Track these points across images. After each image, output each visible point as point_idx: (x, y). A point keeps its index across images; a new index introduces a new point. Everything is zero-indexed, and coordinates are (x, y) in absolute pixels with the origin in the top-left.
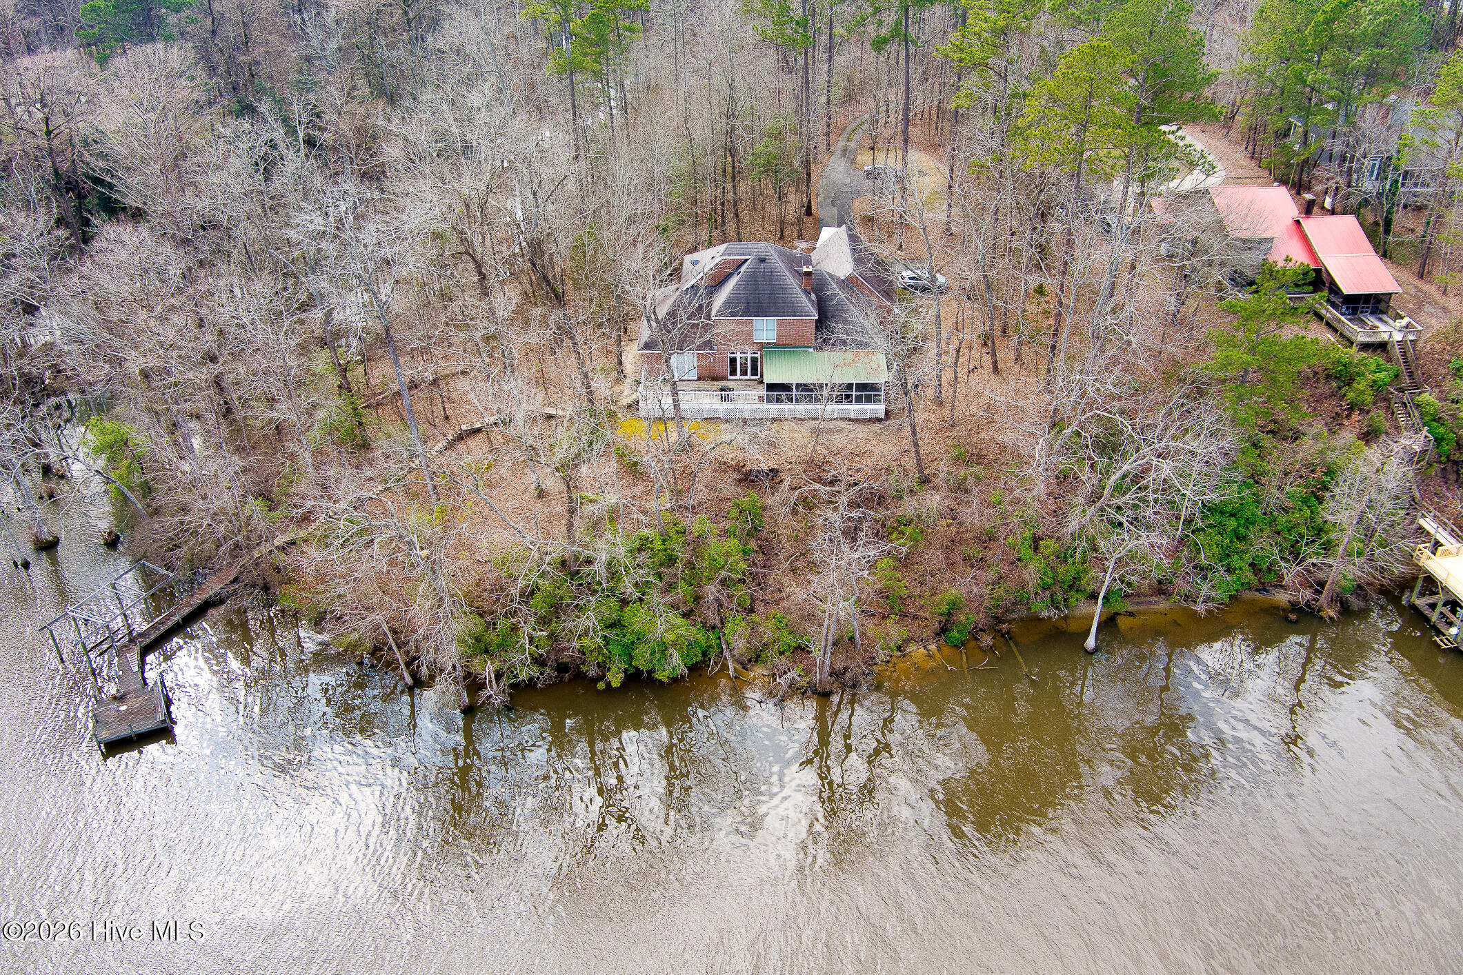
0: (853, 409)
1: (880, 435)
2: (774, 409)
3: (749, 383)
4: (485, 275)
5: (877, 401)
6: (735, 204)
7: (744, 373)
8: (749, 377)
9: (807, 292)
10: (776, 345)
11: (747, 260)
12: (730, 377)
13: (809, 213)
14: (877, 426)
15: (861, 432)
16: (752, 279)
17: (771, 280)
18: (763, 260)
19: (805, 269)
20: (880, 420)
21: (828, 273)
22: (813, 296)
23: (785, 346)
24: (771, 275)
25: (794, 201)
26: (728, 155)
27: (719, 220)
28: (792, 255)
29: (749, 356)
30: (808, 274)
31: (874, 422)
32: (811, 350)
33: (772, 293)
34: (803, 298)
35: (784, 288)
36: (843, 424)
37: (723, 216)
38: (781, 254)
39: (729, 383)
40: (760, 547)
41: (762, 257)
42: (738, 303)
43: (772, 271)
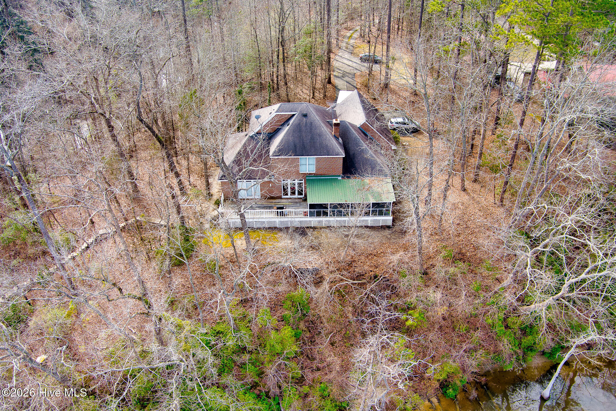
0: (371, 220)
1: (390, 239)
2: (314, 221)
3: (297, 201)
4: (113, 127)
5: (387, 214)
6: (285, 77)
7: (293, 193)
8: (296, 196)
9: (336, 137)
10: (315, 175)
11: (294, 115)
12: (283, 197)
13: (329, 82)
14: (387, 232)
15: (376, 238)
16: (298, 129)
17: (311, 129)
18: (305, 116)
19: (334, 121)
20: (389, 227)
21: (349, 123)
22: (340, 140)
23: (321, 175)
24: (311, 126)
25: (321, 74)
26: (280, 46)
27: (276, 86)
28: (325, 111)
29: (296, 182)
30: (337, 125)
31: (384, 229)
32: (340, 178)
33: (312, 138)
34: (334, 142)
35: (320, 135)
36: (363, 231)
37: (278, 84)
38: (317, 110)
39: (283, 201)
40: (308, 327)
41: (305, 113)
42: (288, 146)
43: (311, 123)
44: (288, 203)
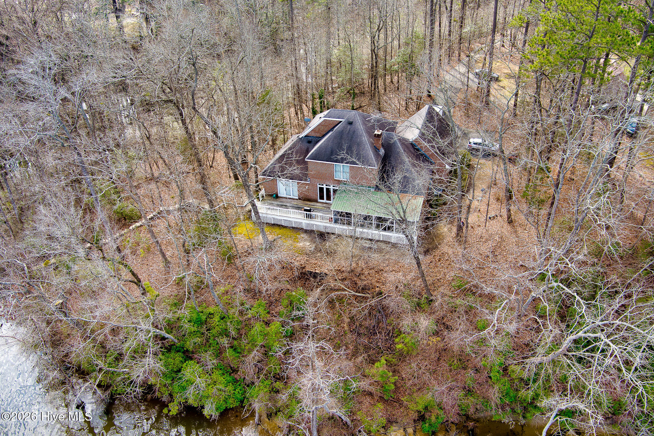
0: (394, 236)
2: (338, 228)
7: (329, 198)
8: (331, 202)
9: (376, 148)
11: (341, 122)
16: (340, 135)
18: (350, 123)
19: (376, 132)
22: (382, 152)
23: (355, 184)
24: (353, 134)
29: (332, 188)
30: (378, 136)
32: (373, 190)
33: (351, 146)
34: (371, 152)
35: (359, 144)
39: (318, 204)
41: (351, 121)
42: (325, 151)
43: (354, 131)
44: (321, 207)
